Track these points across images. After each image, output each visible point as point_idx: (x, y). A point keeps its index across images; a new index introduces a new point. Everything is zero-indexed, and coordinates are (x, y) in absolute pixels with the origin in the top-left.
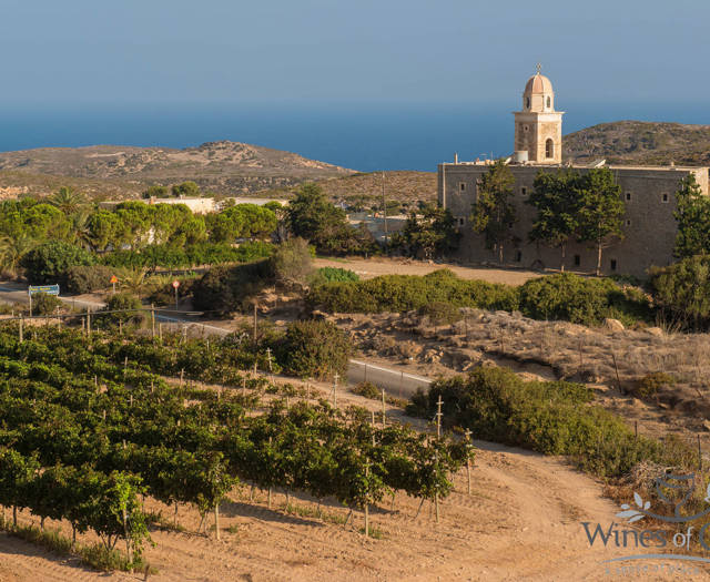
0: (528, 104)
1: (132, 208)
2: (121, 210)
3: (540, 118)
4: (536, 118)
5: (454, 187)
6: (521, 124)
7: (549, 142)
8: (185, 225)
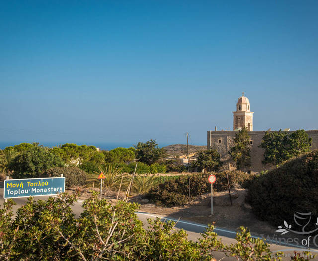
0: (240, 108)
1: (70, 147)
2: (65, 147)
3: (246, 114)
4: (245, 114)
5: (215, 140)
6: (236, 117)
7: (249, 124)
8: (96, 155)
